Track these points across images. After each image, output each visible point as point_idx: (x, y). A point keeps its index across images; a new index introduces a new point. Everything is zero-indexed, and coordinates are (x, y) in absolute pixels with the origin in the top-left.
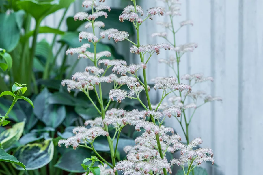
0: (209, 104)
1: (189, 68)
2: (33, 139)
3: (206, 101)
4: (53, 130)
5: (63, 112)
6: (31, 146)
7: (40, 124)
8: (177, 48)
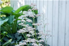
0: (51, 37)
1: (47, 29)
2: (14, 42)
3: (51, 36)
4: (18, 40)
5: (21, 37)
6: (13, 44)
7: (16, 39)
8: (45, 24)
